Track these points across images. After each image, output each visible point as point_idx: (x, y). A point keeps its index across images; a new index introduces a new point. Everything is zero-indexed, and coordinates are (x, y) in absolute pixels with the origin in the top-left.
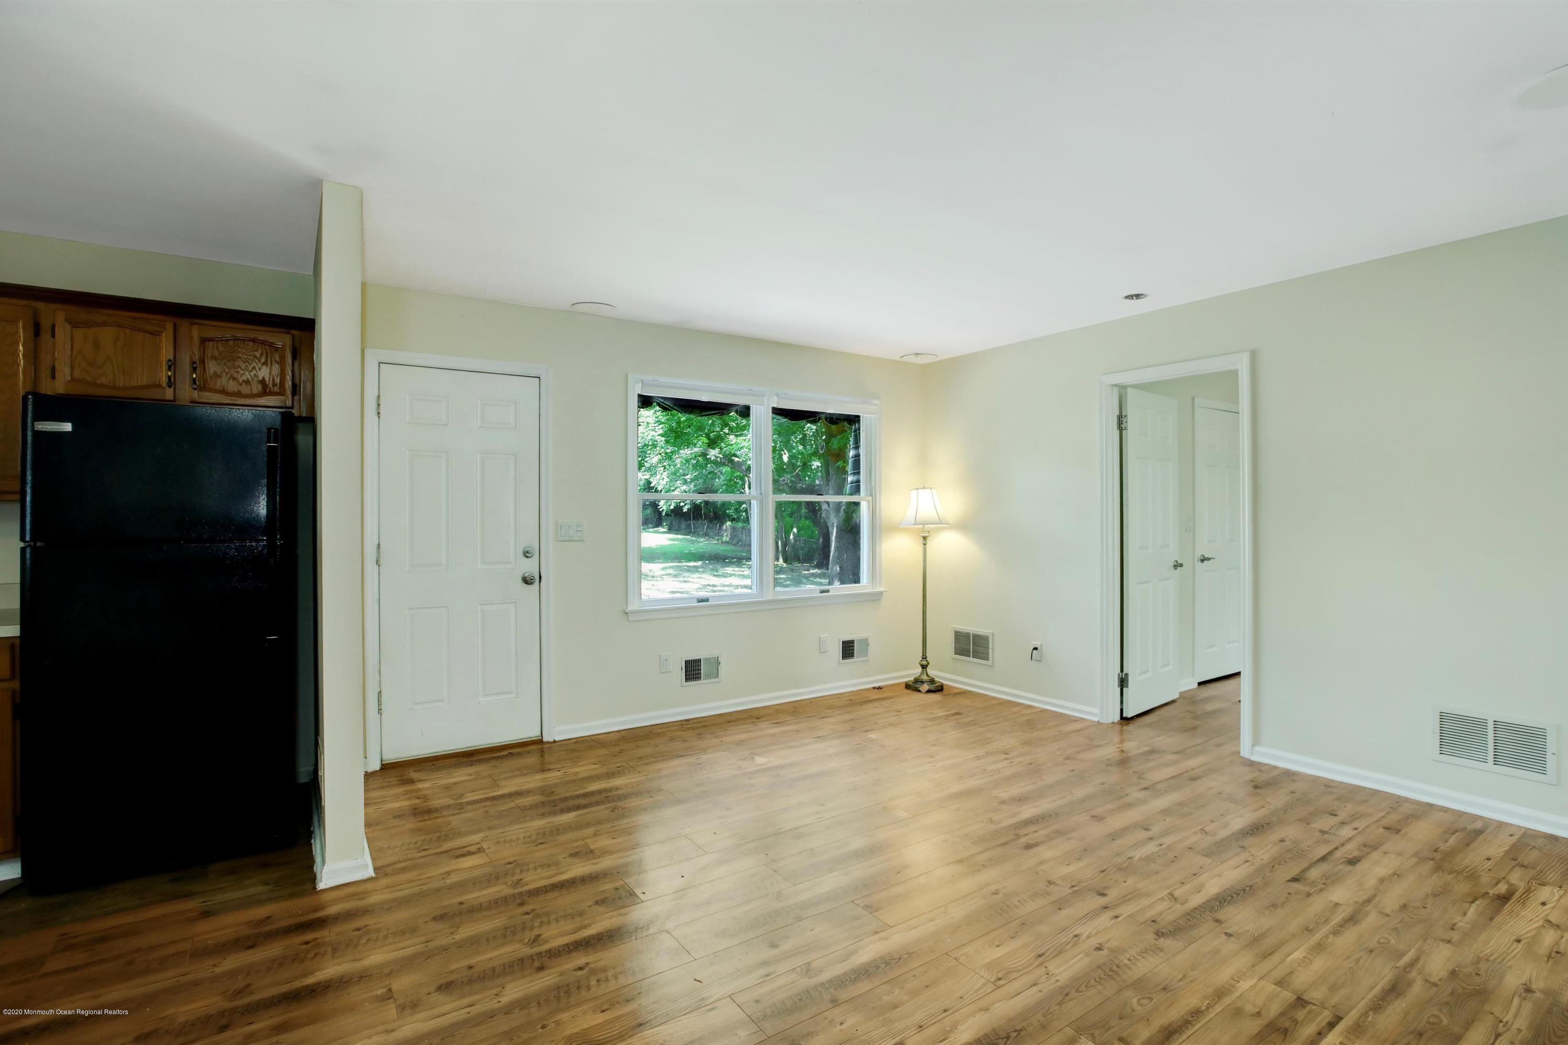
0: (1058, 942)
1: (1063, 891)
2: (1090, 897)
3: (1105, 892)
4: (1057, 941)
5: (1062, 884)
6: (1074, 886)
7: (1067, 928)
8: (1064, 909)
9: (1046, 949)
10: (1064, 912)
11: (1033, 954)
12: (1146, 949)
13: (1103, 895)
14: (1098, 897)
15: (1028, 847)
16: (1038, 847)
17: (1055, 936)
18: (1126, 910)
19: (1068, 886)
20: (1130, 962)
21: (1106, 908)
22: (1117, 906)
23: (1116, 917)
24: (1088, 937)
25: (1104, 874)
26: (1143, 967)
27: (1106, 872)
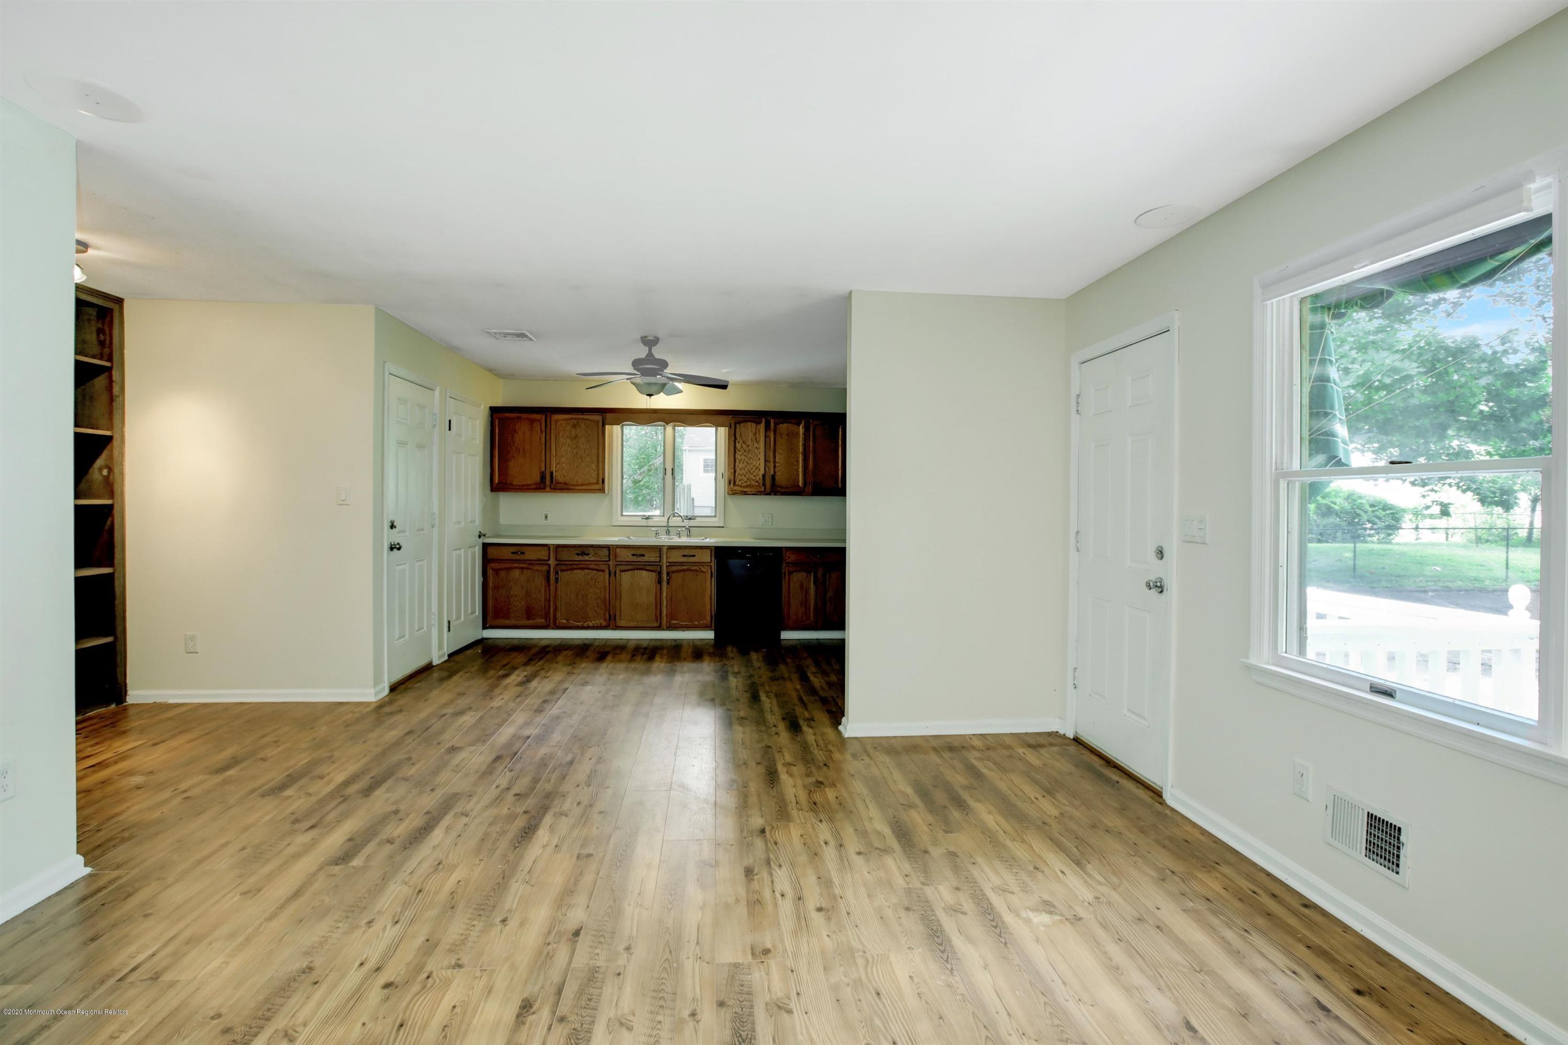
0: (410, 909)
1: (437, 963)
2: (402, 972)
3: (386, 991)
4: (412, 909)
5: (443, 972)
6: (428, 977)
7: (409, 925)
8: (423, 942)
9: (418, 899)
10: (420, 940)
11: (426, 890)
12: (322, 946)
13: (387, 986)
14: (392, 979)
15: (526, 1007)
16: (515, 1016)
17: (416, 913)
18: (353, 978)
19: (434, 974)
20: (337, 926)
21: (378, 969)
22: (366, 978)
23: (362, 964)
24: (385, 927)
25: (398, 1023)
26: (321, 929)
27: (396, 1027)
